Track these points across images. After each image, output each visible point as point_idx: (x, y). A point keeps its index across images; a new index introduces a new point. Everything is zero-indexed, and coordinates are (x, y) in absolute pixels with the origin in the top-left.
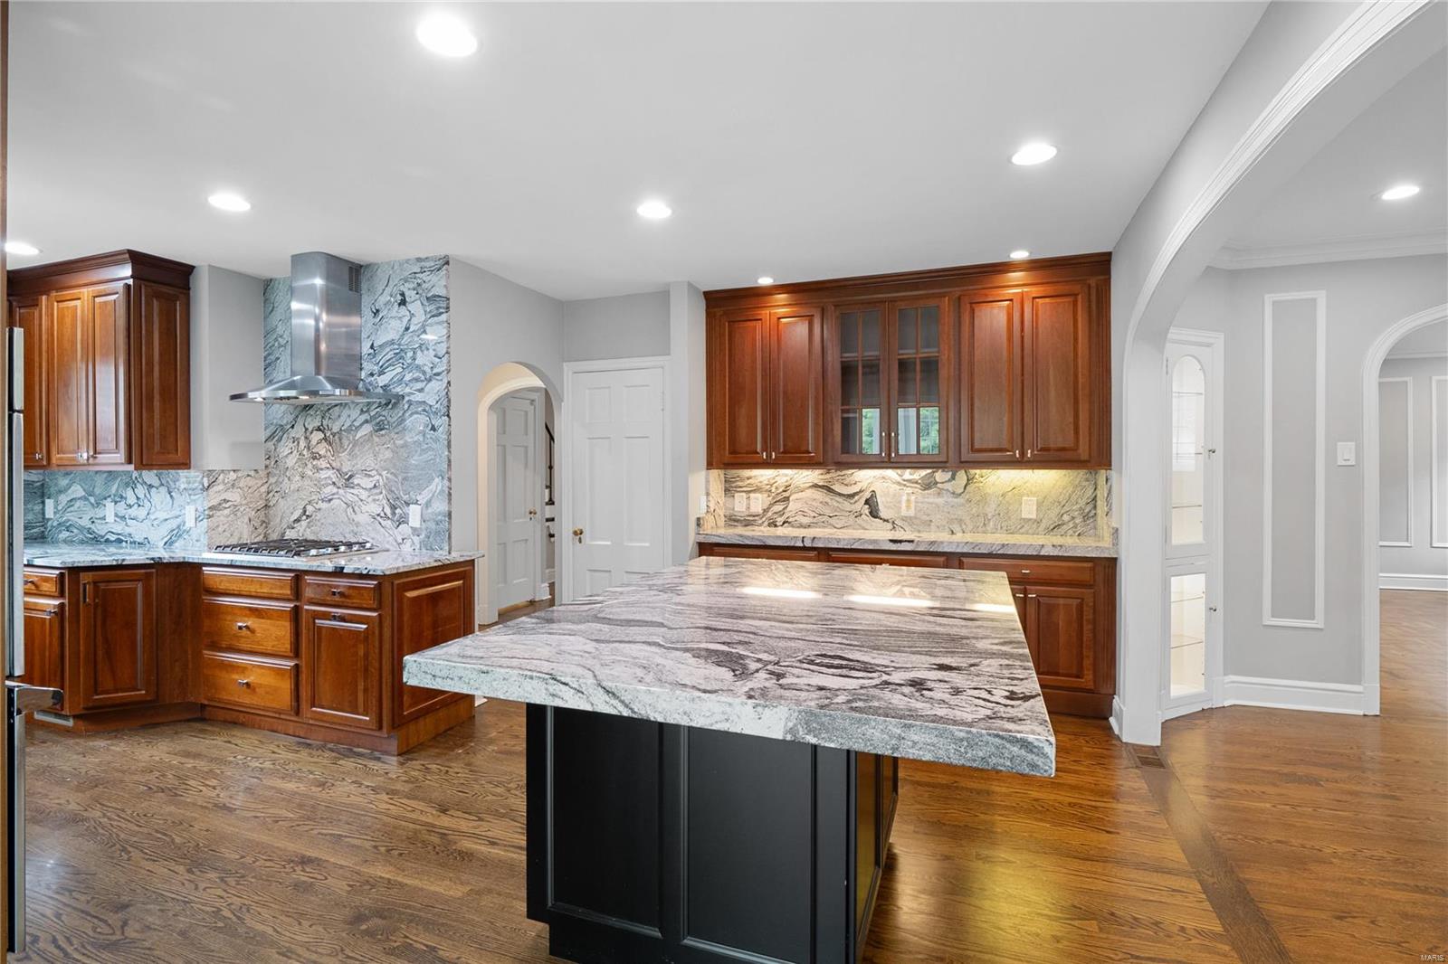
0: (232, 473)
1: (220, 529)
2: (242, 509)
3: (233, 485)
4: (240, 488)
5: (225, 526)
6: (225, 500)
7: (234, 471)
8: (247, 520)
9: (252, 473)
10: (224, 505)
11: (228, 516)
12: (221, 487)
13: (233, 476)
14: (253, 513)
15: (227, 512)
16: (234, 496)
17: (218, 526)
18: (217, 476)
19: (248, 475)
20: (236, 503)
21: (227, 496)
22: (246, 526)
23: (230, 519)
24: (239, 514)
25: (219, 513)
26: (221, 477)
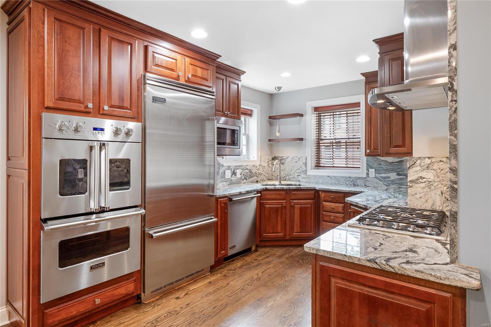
0: (427, 159)
1: (418, 196)
2: (436, 184)
3: (428, 168)
4: (434, 170)
5: (421, 195)
6: (421, 177)
7: (429, 158)
8: (439, 192)
9: (445, 160)
10: (420, 180)
11: (424, 188)
12: (418, 168)
13: (428, 161)
14: (445, 188)
15: (423, 185)
16: (429, 175)
17: (416, 194)
18: (415, 161)
19: (441, 161)
20: (429, 180)
21: (423, 174)
22: (438, 197)
23: (425, 190)
24: (433, 187)
25: (416, 185)
26: (418, 162)
